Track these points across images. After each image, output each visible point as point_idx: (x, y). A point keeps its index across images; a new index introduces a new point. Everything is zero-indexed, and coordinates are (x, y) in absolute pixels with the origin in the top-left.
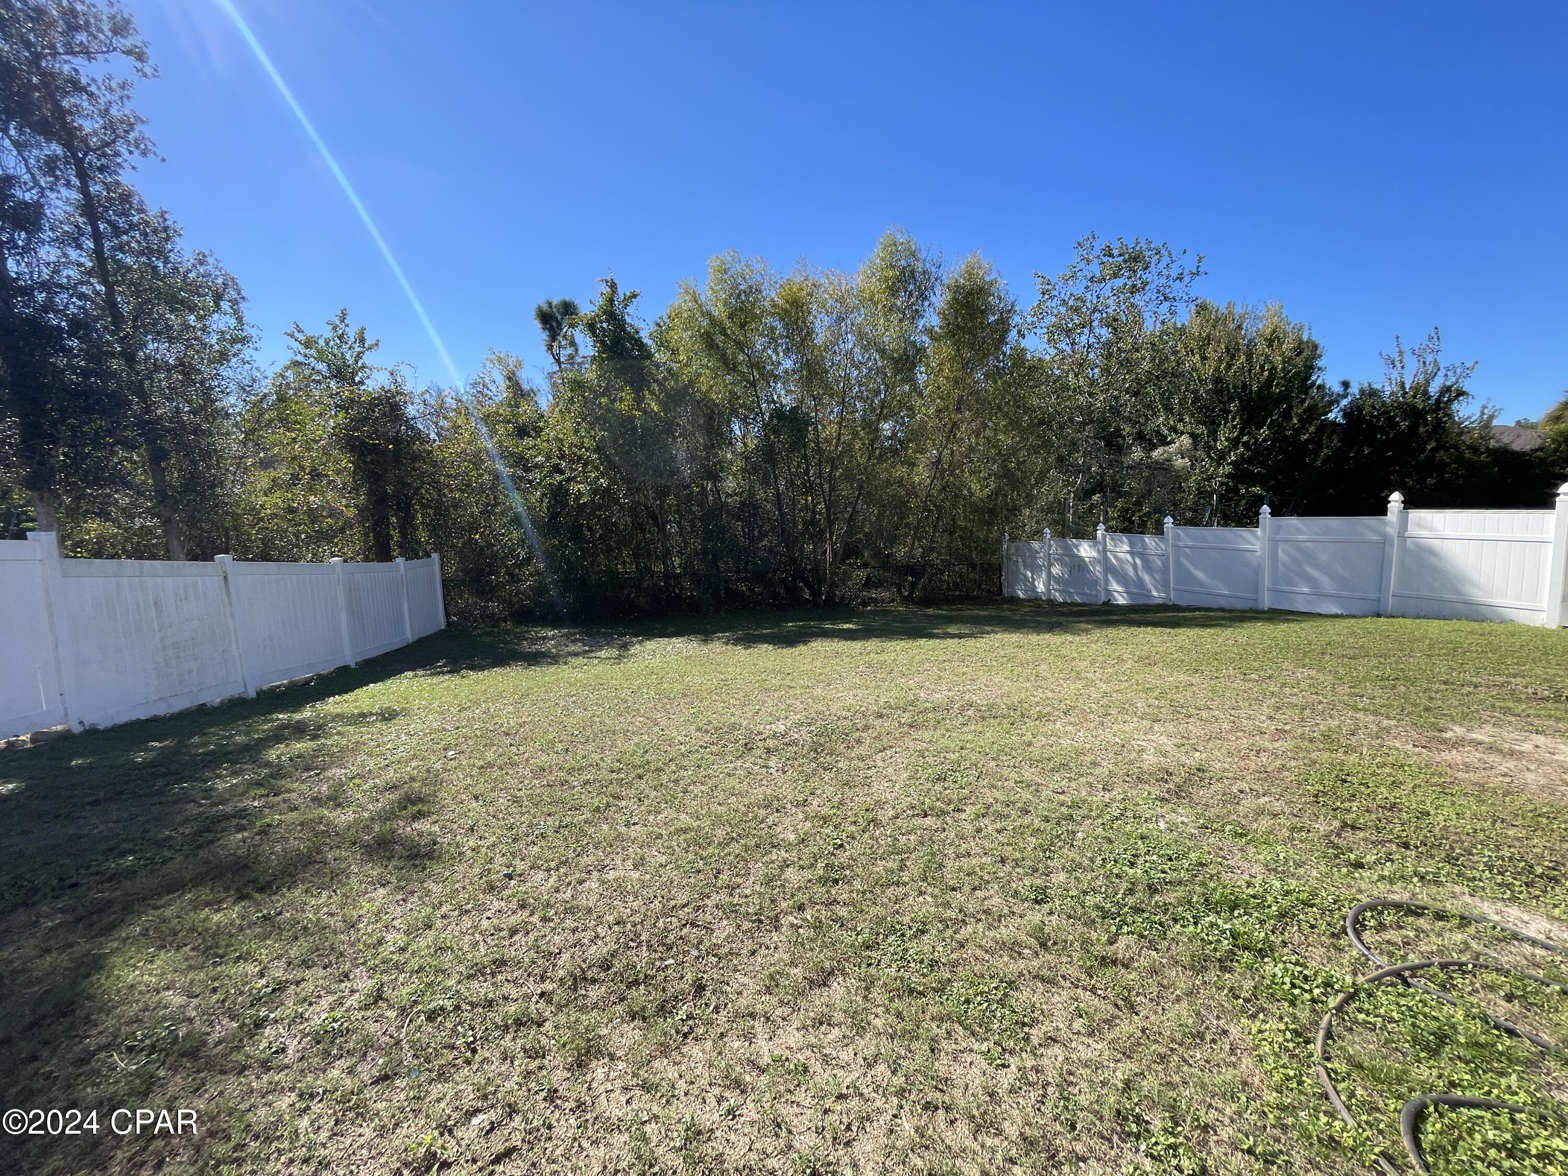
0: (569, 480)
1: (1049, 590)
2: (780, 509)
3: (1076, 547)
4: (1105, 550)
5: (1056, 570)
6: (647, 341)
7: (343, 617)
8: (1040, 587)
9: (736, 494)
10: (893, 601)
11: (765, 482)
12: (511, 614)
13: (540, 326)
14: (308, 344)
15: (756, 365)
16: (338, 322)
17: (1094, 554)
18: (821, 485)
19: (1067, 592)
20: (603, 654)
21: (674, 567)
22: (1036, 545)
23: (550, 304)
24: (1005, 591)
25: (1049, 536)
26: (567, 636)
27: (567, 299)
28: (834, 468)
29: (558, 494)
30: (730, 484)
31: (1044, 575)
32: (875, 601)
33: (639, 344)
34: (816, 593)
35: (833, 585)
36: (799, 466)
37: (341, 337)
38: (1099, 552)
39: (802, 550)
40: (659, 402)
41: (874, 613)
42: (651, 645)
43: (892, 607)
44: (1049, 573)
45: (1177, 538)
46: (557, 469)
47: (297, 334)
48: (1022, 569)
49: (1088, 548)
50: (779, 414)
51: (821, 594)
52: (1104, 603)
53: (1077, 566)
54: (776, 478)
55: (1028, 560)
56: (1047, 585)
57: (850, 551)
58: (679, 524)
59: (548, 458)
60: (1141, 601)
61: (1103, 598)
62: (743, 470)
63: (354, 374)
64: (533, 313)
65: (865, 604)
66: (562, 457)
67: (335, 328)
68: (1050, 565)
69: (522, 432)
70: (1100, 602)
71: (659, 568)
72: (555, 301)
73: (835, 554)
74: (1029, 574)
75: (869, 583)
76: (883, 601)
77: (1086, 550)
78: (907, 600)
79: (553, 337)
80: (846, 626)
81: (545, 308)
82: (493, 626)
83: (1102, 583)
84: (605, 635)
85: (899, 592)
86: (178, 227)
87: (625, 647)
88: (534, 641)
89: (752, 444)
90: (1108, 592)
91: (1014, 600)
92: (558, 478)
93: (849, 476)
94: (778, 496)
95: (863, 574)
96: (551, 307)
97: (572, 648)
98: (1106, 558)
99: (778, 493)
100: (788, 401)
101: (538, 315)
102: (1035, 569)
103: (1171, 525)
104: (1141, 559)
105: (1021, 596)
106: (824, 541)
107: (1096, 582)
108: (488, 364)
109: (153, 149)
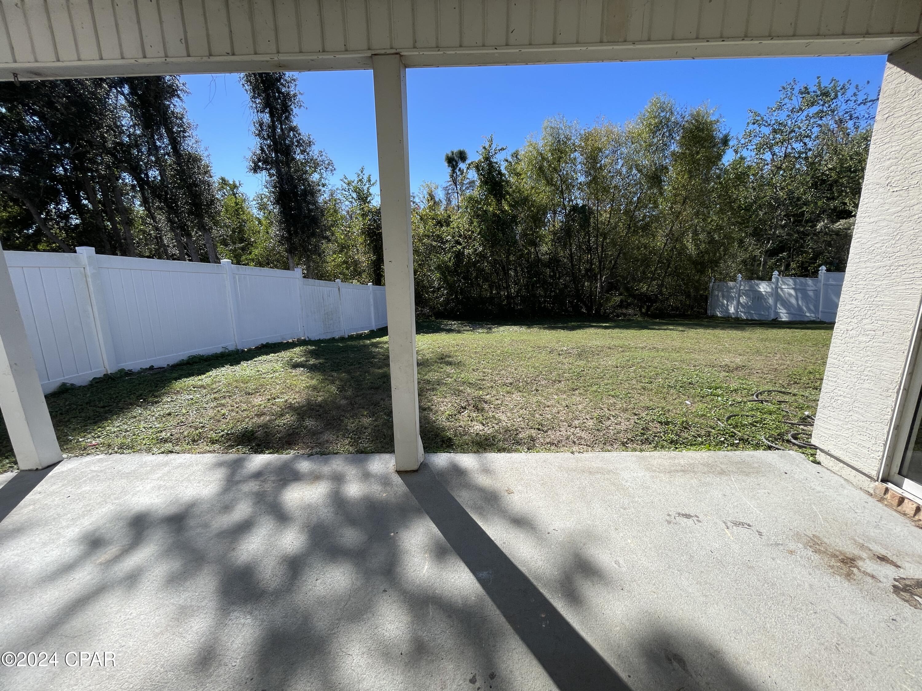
0: (464, 248)
1: (737, 312)
2: (572, 262)
3: (757, 285)
4: (777, 288)
5: (743, 300)
6: (504, 171)
7: (372, 309)
8: (732, 310)
9: (547, 254)
10: (636, 315)
11: (564, 247)
12: (434, 313)
13: (447, 165)
14: (349, 184)
15: (564, 181)
16: (360, 173)
17: (769, 290)
18: (597, 248)
19: (749, 313)
20: (480, 331)
21: (511, 293)
22: (731, 284)
23: (453, 153)
24: (709, 312)
25: (740, 279)
26: (462, 324)
27: (462, 150)
28: (605, 238)
29: (459, 255)
30: (544, 248)
31: (735, 302)
32: (625, 315)
33: (500, 173)
34: (589, 309)
35: (601, 305)
36: (584, 238)
37: (360, 180)
38: (772, 288)
39: (583, 286)
40: (510, 205)
41: (622, 320)
42: (502, 328)
43: (634, 318)
44: (739, 302)
45: (827, 279)
46: (458, 243)
47: (345, 180)
48: (721, 299)
49: (765, 286)
50: (575, 208)
51: (592, 309)
52: (773, 320)
53: (758, 297)
54: (571, 244)
55: (726, 294)
56: (736, 309)
57: (611, 287)
58: (515, 270)
59: (453, 237)
60: (798, 319)
61: (772, 317)
62: (553, 240)
63: (366, 198)
64: (444, 157)
65: (618, 316)
66: (460, 236)
67: (358, 176)
68: (740, 296)
69: (440, 223)
70: (771, 319)
71: (504, 293)
72: (455, 150)
73: (602, 287)
74: (725, 302)
75: (621, 305)
76: (630, 315)
77: (764, 287)
78: (643, 315)
79: (454, 171)
80: (604, 325)
81: (450, 155)
82: (426, 319)
83: (773, 308)
84: (479, 324)
85: (640, 310)
86: (314, 141)
87: (490, 329)
88: (447, 325)
89: (558, 225)
90: (777, 313)
91: (714, 317)
92: (459, 247)
93: (614, 243)
94: (571, 255)
95: (618, 299)
96: (453, 154)
97: (465, 328)
98: (777, 292)
99: (571, 254)
100: (580, 203)
101: (446, 159)
102: (730, 299)
103: (824, 271)
104: (801, 294)
105: (719, 315)
106: (596, 280)
107: (769, 308)
108: (422, 188)
109: (303, 105)
